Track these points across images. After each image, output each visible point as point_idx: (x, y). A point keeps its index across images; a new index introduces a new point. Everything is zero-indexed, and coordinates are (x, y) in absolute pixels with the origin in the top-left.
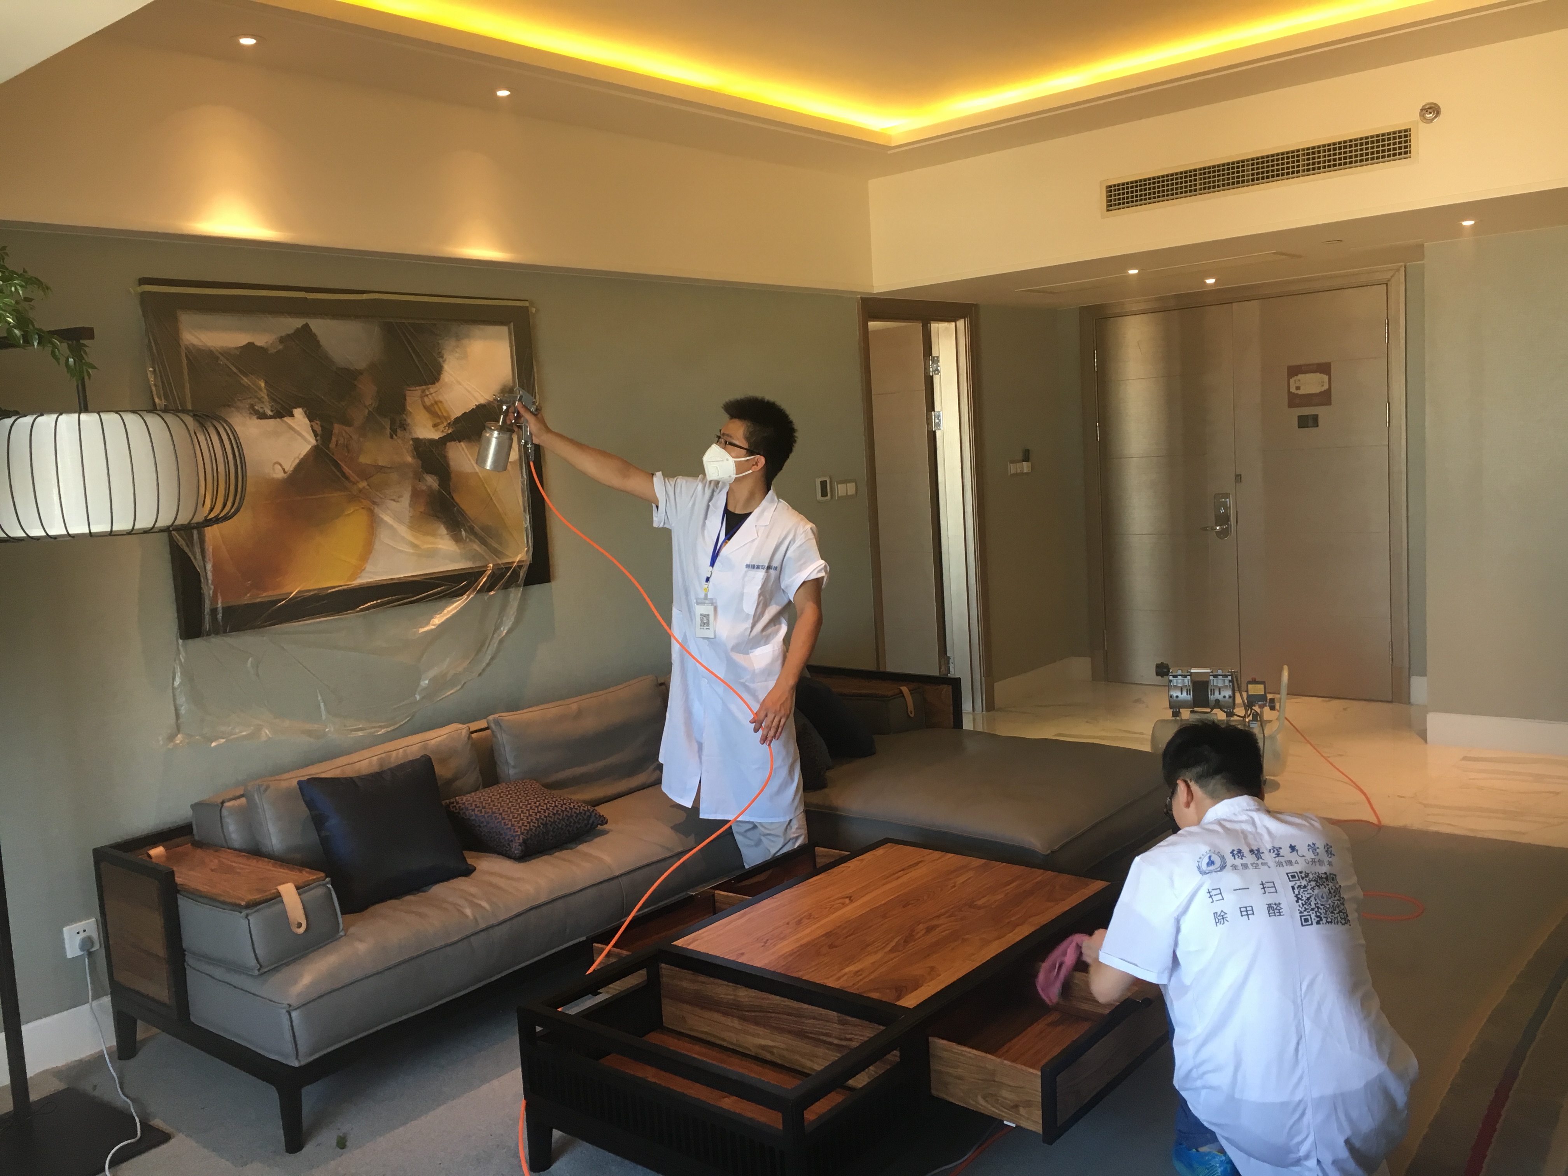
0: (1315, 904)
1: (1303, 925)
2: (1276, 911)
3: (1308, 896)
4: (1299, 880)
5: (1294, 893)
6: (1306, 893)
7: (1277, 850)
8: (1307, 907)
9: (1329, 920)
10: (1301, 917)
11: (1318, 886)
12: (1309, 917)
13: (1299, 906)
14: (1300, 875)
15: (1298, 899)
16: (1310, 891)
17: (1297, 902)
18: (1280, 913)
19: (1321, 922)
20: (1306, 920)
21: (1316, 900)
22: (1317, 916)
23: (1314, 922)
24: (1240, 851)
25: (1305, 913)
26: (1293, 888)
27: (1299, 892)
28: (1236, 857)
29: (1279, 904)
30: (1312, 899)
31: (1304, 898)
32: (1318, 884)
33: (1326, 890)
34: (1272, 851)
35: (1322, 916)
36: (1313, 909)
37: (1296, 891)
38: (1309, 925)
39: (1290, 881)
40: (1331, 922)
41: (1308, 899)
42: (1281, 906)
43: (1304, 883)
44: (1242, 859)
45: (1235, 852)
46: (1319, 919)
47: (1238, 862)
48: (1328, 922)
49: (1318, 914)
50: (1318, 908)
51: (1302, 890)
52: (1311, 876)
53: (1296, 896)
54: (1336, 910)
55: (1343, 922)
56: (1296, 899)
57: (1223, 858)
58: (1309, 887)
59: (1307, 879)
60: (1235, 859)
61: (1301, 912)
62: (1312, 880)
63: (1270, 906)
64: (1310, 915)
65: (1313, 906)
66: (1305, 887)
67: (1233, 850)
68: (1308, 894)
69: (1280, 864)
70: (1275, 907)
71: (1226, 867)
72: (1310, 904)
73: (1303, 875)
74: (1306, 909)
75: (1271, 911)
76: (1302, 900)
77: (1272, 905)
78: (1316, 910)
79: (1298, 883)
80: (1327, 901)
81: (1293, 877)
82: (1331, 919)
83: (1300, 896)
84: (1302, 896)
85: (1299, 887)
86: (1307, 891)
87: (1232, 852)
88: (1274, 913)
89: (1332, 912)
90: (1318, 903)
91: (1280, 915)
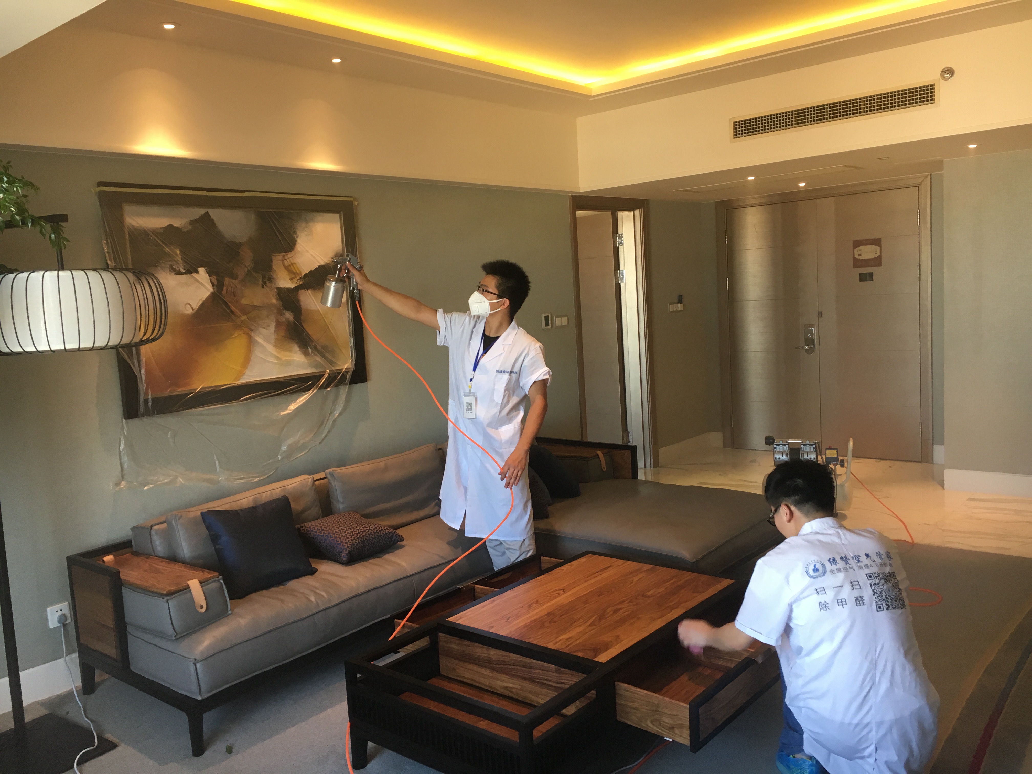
0: (885, 596)
1: (878, 611)
2: (861, 602)
3: (880, 590)
4: (874, 579)
5: (872, 588)
6: (879, 588)
7: (858, 558)
8: (880, 598)
9: (894, 606)
10: (876, 605)
11: (886, 583)
12: (881, 606)
13: (875, 598)
14: (874, 575)
15: (874, 592)
16: (881, 587)
17: (874, 595)
18: (863, 603)
19: (889, 608)
20: (880, 608)
21: (885, 592)
22: (887, 605)
23: (885, 609)
24: (834, 559)
25: (879, 603)
26: (871, 585)
27: (875, 588)
28: (832, 563)
29: (863, 597)
30: (883, 592)
31: (878, 592)
32: (886, 581)
33: (891, 585)
34: (854, 558)
35: (890, 604)
36: (884, 600)
37: (873, 587)
38: (881, 611)
39: (869, 580)
40: (895, 608)
41: (881, 593)
42: (864, 598)
43: (877, 581)
44: (836, 565)
45: (831, 560)
46: (887, 607)
47: (834, 567)
48: (893, 608)
49: (887, 603)
50: (887, 598)
51: (876, 586)
52: (881, 576)
53: (873, 591)
54: (897, 599)
55: (902, 606)
56: (873, 593)
57: (823, 565)
58: (881, 584)
59: (879, 578)
60: (831, 565)
61: (877, 602)
62: (882, 579)
63: (857, 599)
64: (882, 604)
65: (884, 597)
66: (878, 584)
67: (830, 559)
68: (880, 589)
69: (861, 568)
70: (860, 599)
71: (827, 573)
72: (882, 596)
73: (876, 575)
74: (879, 600)
75: (858, 602)
76: (877, 593)
77: (858, 598)
78: (886, 600)
79: (874, 581)
80: (892, 593)
81: (870, 577)
82: (895, 606)
83: (875, 591)
84: (877, 591)
85: (875, 584)
86: (879, 587)
87: (829, 560)
88: (860, 604)
89: (896, 601)
90: (887, 595)
91: (864, 605)
